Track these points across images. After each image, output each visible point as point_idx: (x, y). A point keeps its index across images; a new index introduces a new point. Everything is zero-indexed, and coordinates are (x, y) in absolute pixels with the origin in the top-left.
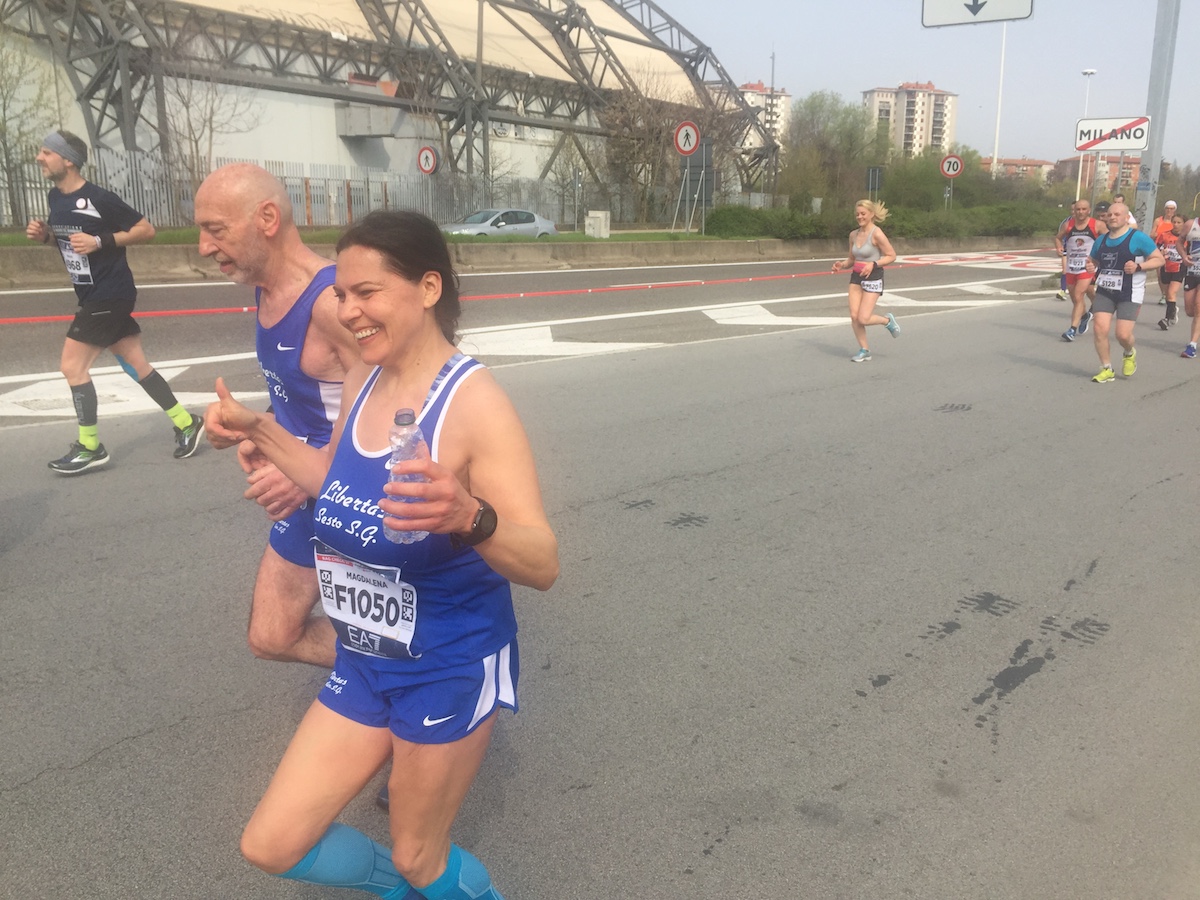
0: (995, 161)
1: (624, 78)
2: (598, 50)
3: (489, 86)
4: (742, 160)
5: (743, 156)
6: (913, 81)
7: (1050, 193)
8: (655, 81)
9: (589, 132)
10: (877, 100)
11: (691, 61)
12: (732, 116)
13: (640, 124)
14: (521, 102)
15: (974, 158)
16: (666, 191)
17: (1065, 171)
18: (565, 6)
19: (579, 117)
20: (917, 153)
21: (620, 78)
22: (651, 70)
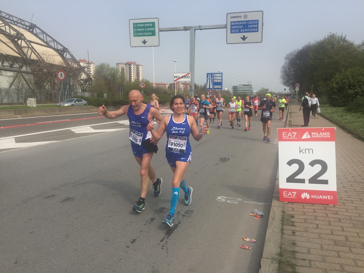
0: (154, 84)
1: (39, 56)
2: (29, 47)
4: (81, 82)
5: (81, 81)
7: (169, 92)
8: (50, 57)
9: (27, 73)
10: (120, 66)
11: (62, 52)
12: (77, 69)
13: (45, 70)
14: (0, 63)
15: (148, 83)
16: (56, 91)
17: (172, 86)
18: (16, 33)
19: (23, 68)
20: (133, 81)
21: (37, 56)
22: (48, 54)
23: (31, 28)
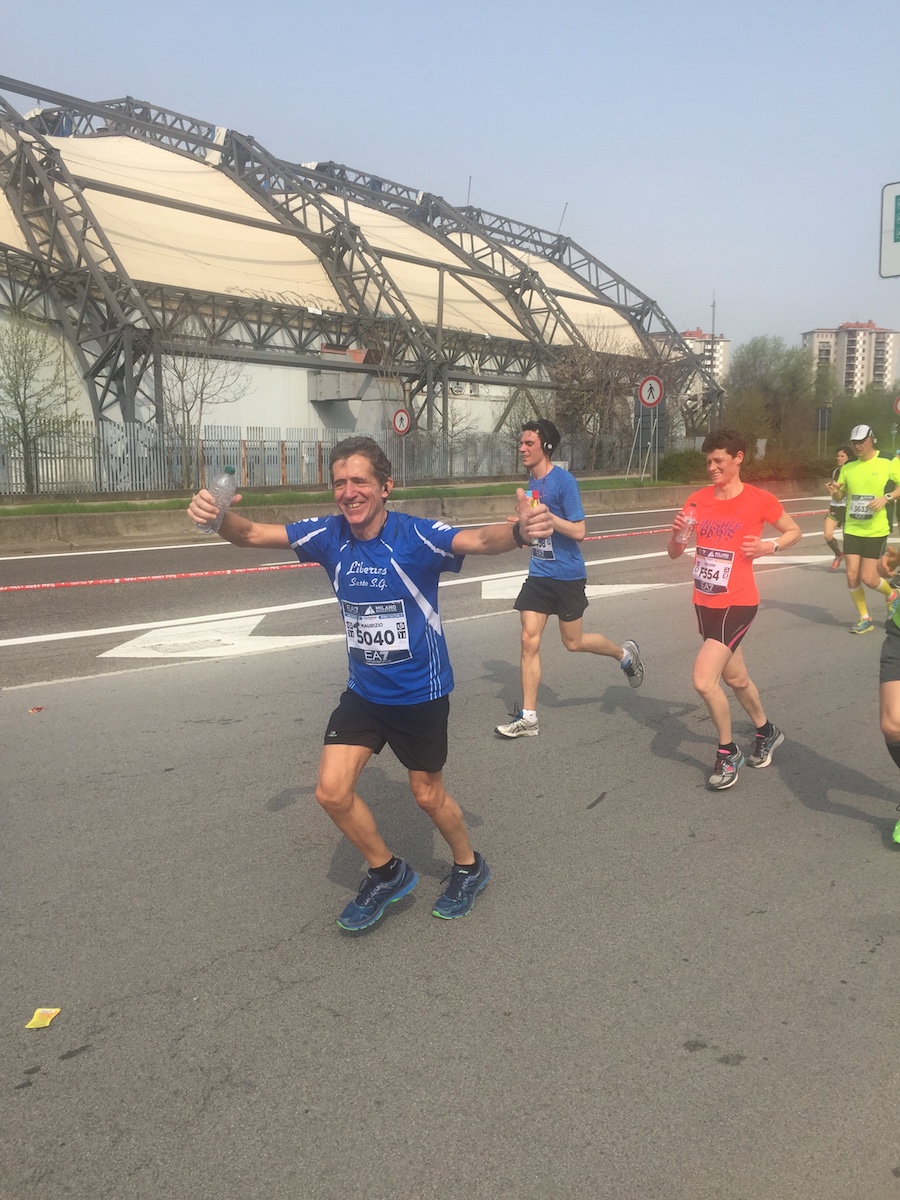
1: (574, 334)
2: (549, 310)
3: (446, 348)
4: (687, 407)
5: (688, 402)
6: (853, 321)
8: (605, 335)
9: (541, 386)
10: (818, 340)
11: (638, 314)
12: (679, 365)
13: (589, 376)
14: (476, 362)
16: (614, 439)
18: (519, 271)
19: (530, 373)
20: (858, 391)
21: (570, 335)
22: (601, 325)
23: (558, 250)
